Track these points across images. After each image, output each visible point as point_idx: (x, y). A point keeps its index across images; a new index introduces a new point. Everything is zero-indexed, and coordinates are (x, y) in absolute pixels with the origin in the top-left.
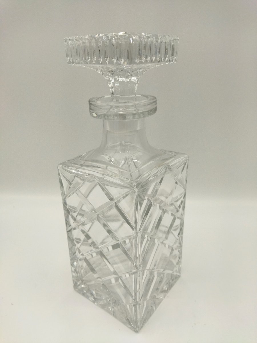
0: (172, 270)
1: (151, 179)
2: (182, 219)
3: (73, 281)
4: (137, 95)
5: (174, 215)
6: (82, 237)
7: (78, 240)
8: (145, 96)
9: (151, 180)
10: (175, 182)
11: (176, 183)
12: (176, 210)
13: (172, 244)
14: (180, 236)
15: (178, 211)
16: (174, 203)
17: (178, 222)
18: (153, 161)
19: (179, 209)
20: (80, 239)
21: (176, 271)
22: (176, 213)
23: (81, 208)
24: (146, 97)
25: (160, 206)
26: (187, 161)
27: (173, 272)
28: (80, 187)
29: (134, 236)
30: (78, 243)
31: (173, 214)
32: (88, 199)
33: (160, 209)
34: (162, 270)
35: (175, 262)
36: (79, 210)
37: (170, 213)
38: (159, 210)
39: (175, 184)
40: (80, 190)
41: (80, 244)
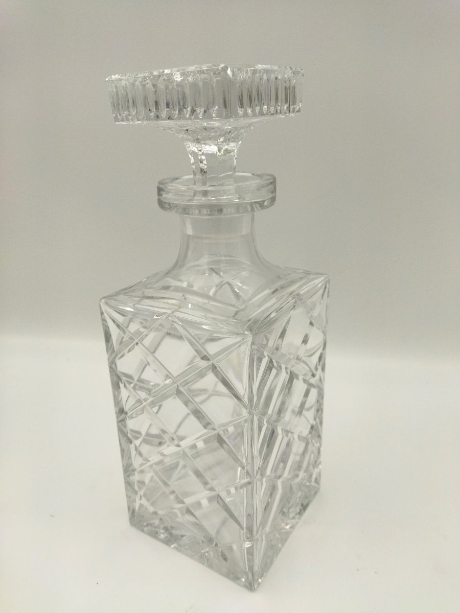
8: (258, 175)
11: (311, 324)
12: (311, 374)
15: (313, 376)
19: (315, 372)
22: (311, 378)
26: (327, 285)
28: (143, 339)
32: (155, 355)
39: (310, 326)
40: (143, 342)
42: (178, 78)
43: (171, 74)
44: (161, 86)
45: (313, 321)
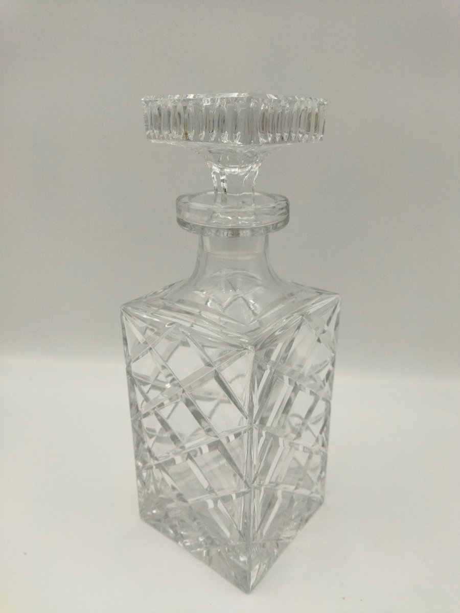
0: (309, 489)
1: (277, 333)
2: (328, 402)
3: (140, 503)
4: (256, 194)
5: (316, 394)
6: (158, 427)
7: (151, 433)
8: (269, 195)
9: (278, 336)
10: (317, 338)
13: (312, 445)
14: (323, 433)
16: (315, 376)
17: (320, 407)
18: (283, 304)
20: (154, 431)
21: (317, 492)
23: (157, 376)
24: (272, 196)
25: (290, 380)
27: (312, 493)
29: (246, 428)
30: (151, 437)
31: (313, 393)
33: (290, 384)
34: (293, 487)
35: (314, 476)
36: (153, 381)
37: (308, 390)
38: (288, 385)
41: (153, 439)
42: (206, 103)
43: (201, 100)
44: (191, 109)
45: (321, 339)
